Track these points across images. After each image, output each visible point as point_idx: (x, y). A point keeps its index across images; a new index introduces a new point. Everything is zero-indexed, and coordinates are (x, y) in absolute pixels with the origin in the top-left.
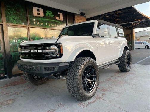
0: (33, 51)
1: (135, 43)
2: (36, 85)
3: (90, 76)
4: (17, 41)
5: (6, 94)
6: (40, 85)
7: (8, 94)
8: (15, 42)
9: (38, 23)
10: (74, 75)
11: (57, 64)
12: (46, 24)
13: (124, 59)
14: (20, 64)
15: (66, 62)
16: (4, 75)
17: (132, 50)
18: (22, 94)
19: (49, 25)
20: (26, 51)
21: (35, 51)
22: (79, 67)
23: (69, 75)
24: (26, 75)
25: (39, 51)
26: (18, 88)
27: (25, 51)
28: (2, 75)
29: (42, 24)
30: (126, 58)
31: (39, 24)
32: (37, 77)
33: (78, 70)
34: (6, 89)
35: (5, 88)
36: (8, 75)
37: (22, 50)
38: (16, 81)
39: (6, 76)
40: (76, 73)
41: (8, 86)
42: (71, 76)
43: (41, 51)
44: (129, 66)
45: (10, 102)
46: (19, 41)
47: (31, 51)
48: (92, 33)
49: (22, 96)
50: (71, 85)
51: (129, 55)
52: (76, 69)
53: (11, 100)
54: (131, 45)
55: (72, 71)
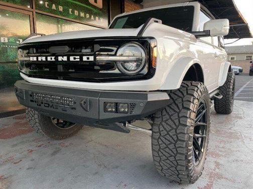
0: (65, 59)
2: (57, 139)
4: (7, 41)
6: (65, 138)
8: (2, 41)
9: (54, 5)
10: (177, 124)
11: (142, 95)
12: (70, 10)
14: (27, 92)
15: (158, 91)
18: (26, 163)
19: (76, 12)
20: (44, 59)
21: (72, 59)
22: (189, 105)
23: (163, 123)
24: (34, 117)
25: (85, 58)
27: (40, 59)
29: (61, 8)
31: (55, 9)
32: (58, 120)
33: (189, 111)
37: (29, 56)
38: (6, 127)
40: (184, 119)
42: (168, 128)
43: (91, 58)
47: (60, 58)
48: (191, 29)
50: (167, 150)
52: (183, 111)
55: (170, 114)
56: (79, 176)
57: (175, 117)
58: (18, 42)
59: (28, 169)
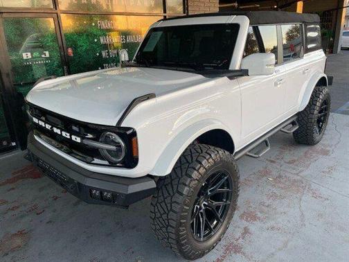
0: (58, 132)
1: (345, 34)
3: (214, 193)
4: (30, 57)
5: (13, 209)
7: (16, 212)
8: (25, 57)
13: (310, 116)
16: (9, 143)
17: (332, 52)
18: (48, 215)
20: (43, 124)
21: (64, 134)
25: (74, 138)
26: (41, 189)
27: (40, 123)
28: (5, 143)
30: (318, 104)
34: (13, 189)
35: (11, 186)
36: (18, 142)
37: (33, 116)
39: (14, 144)
41: (18, 178)
43: (79, 140)
44: (320, 128)
45: (18, 241)
46: (35, 54)
47: (55, 130)
48: (228, 66)
49: (48, 220)
51: (326, 102)
52: (177, 195)
53: (21, 233)
54: (331, 39)
55: (165, 196)
56: (92, 236)
57: (168, 200)
58: (43, 56)
59: (48, 223)
